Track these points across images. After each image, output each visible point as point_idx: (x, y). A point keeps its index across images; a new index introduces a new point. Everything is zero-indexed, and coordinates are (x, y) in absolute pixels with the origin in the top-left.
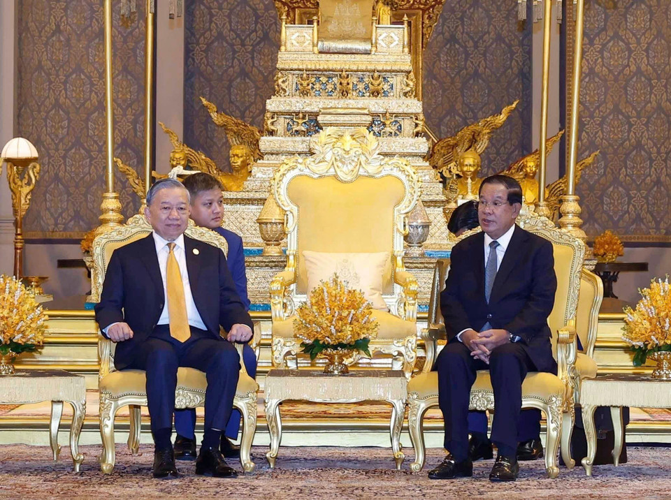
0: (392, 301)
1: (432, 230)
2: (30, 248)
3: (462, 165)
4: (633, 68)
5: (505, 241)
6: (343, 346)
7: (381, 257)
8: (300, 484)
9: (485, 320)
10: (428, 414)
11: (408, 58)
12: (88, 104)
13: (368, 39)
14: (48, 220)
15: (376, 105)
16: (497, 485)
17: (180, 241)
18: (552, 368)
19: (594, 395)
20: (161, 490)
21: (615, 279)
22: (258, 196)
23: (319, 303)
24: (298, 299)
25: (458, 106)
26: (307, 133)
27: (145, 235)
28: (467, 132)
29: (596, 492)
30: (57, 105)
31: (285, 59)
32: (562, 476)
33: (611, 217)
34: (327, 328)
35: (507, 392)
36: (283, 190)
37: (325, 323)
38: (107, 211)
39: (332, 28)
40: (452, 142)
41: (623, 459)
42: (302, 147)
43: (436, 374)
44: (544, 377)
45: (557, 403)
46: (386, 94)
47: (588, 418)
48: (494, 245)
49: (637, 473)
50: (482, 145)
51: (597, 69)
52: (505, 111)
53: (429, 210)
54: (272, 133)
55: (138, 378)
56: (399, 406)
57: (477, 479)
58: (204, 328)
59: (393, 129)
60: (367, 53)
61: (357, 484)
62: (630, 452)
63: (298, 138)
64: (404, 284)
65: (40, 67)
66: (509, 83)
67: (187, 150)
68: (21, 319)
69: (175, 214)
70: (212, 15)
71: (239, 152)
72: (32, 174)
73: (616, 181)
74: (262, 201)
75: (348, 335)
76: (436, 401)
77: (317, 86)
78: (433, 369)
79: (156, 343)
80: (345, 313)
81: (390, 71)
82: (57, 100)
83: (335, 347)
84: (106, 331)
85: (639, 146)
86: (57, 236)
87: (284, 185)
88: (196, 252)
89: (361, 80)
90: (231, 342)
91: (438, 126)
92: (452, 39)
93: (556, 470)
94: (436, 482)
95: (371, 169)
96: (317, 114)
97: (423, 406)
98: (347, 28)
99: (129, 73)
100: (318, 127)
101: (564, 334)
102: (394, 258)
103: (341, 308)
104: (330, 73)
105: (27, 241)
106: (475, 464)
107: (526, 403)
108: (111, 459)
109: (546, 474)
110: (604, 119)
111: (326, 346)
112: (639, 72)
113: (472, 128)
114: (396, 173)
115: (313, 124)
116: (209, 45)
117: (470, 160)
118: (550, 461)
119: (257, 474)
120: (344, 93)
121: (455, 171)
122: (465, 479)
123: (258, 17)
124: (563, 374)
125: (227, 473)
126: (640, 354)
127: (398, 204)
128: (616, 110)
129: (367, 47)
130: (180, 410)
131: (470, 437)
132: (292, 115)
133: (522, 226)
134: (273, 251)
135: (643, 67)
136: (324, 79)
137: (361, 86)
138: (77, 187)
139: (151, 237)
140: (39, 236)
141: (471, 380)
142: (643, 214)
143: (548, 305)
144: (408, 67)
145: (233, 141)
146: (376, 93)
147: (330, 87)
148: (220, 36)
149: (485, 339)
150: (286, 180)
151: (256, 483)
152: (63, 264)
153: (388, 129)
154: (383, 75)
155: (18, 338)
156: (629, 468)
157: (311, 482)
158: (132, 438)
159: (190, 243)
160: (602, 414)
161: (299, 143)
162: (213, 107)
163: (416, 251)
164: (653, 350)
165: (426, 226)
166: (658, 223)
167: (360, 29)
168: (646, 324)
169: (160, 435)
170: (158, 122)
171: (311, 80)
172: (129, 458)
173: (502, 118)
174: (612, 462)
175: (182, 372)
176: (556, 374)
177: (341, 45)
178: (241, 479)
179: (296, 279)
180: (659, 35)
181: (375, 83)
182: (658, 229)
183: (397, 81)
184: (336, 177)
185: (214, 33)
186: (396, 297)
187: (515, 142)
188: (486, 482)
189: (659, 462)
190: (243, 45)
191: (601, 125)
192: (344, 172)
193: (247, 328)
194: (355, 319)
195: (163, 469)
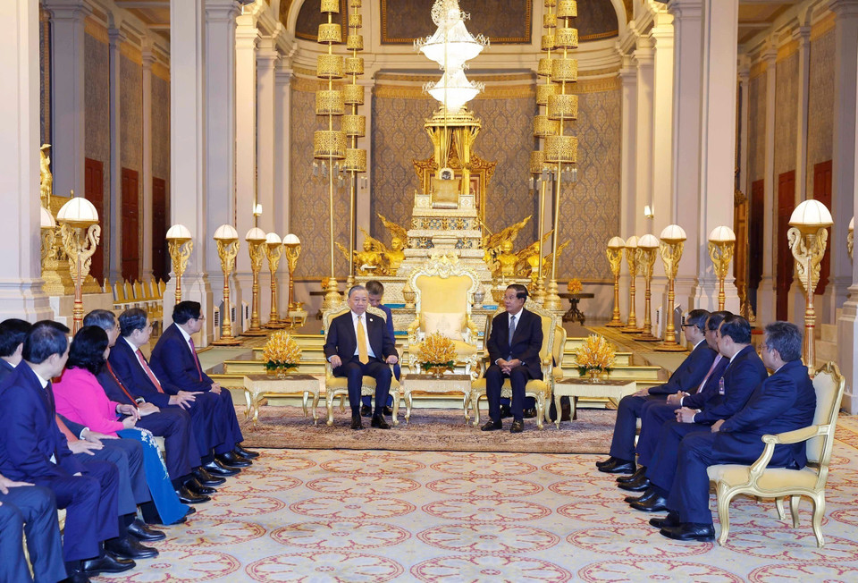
0: (465, 336)
1: (486, 295)
2: (297, 285)
3: (503, 247)
4: (588, 198)
5: (518, 316)
6: (441, 365)
7: (460, 315)
8: (420, 434)
9: (509, 354)
10: (482, 398)
11: (475, 211)
12: (324, 215)
13: (456, 202)
14: (305, 271)
15: (460, 233)
16: (514, 435)
17: (364, 315)
18: (541, 377)
19: (561, 390)
20: (355, 438)
21: (578, 301)
22: (403, 279)
23: (430, 344)
24: (422, 335)
25: (503, 216)
26: (427, 247)
27: (347, 311)
28: (506, 231)
29: (561, 441)
30: (309, 216)
31: (416, 212)
32: (545, 429)
33: (577, 271)
34: (433, 356)
35: (519, 389)
36: (414, 283)
37: (433, 354)
38: (331, 286)
39: (439, 195)
40: (499, 236)
41: (575, 418)
42: (424, 254)
43: (485, 380)
44: (537, 382)
45: (543, 395)
46: (464, 228)
47: (558, 402)
48: (513, 318)
49: (581, 427)
50: (514, 237)
51: (571, 198)
52: (525, 220)
53: (484, 286)
54: (410, 247)
55: (344, 381)
56: (468, 394)
57: (504, 431)
58: (374, 356)
59: (469, 245)
60: (456, 208)
61: (447, 434)
62: (579, 412)
63: (422, 250)
64: (472, 329)
65: (301, 198)
66: (528, 205)
67: (371, 239)
68: (289, 352)
69: (361, 303)
70: (383, 172)
71: (396, 241)
72: (298, 251)
73: (579, 252)
74: (405, 281)
75: (443, 360)
76: (485, 392)
77: (432, 224)
78: (484, 377)
79: (352, 364)
80: (442, 350)
81: (467, 217)
82: (309, 213)
83: (437, 365)
84: (329, 359)
85: (591, 235)
86: (309, 279)
87: (414, 280)
88: (371, 320)
89: (453, 221)
90: (388, 364)
91: (493, 225)
92: (500, 183)
93: (542, 426)
94: (484, 433)
95: (456, 272)
96: (432, 238)
97: (479, 395)
98: (446, 195)
99: (344, 200)
100: (432, 245)
101: (546, 361)
102: (467, 315)
103: (440, 347)
104: (438, 218)
105: (295, 282)
106: (504, 421)
107: (527, 395)
108: (331, 419)
109: (537, 428)
110: (574, 222)
111: (433, 365)
112: (591, 199)
113: (509, 228)
114: (468, 274)
115: (430, 243)
116: (382, 186)
117: (508, 245)
118: (539, 422)
119: (400, 427)
120: (445, 228)
121: (500, 250)
122: (498, 431)
123: (406, 173)
124: (546, 380)
125: (386, 427)
126: (583, 370)
127: (469, 289)
128: (580, 218)
129: (456, 205)
130: (364, 396)
131: (501, 406)
132: (420, 238)
133: (527, 308)
134: (410, 306)
135: (593, 197)
136: (435, 221)
137: (453, 224)
138: (319, 255)
139: (350, 312)
140: (301, 279)
141: (502, 383)
142: (592, 269)
143: (539, 347)
144: (475, 215)
145: (393, 235)
146: (460, 228)
147: (438, 225)
148: (388, 182)
149: (508, 364)
150: (415, 277)
151: (400, 433)
152: (312, 294)
153: (466, 245)
154: (464, 219)
155: (288, 361)
156: (578, 424)
157: (425, 432)
158: (342, 404)
159: (369, 316)
160: (565, 400)
161: (422, 252)
162: (384, 219)
163: (478, 306)
164: (589, 369)
165: (483, 294)
166: (599, 273)
167: (453, 196)
168: (586, 356)
169: (354, 408)
170: (358, 226)
171: (429, 221)
172: (340, 415)
173: (523, 224)
174: (569, 419)
175: (365, 378)
176: (542, 380)
177: (443, 204)
178: (392, 430)
179: (420, 325)
180: (601, 181)
181: (459, 223)
182: (600, 276)
183: (470, 222)
184: (439, 276)
185: (385, 180)
186: (468, 334)
187: (531, 233)
188: (508, 433)
189: (593, 419)
190: (399, 186)
191: (572, 225)
192: (443, 274)
193: (395, 357)
194: (447, 352)
195: (356, 424)
